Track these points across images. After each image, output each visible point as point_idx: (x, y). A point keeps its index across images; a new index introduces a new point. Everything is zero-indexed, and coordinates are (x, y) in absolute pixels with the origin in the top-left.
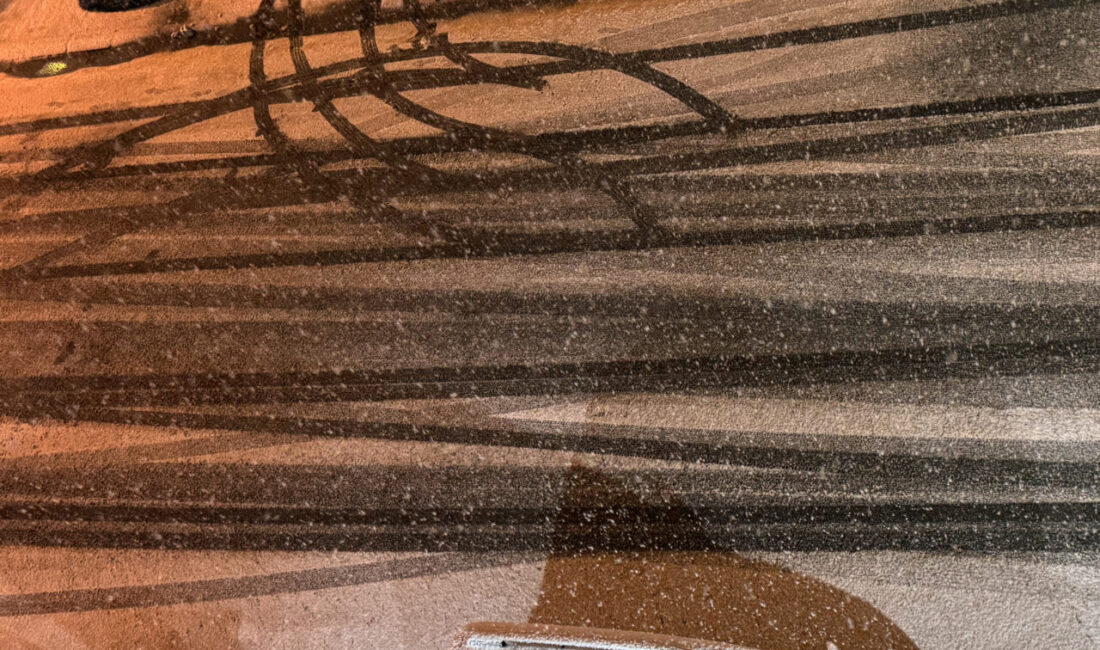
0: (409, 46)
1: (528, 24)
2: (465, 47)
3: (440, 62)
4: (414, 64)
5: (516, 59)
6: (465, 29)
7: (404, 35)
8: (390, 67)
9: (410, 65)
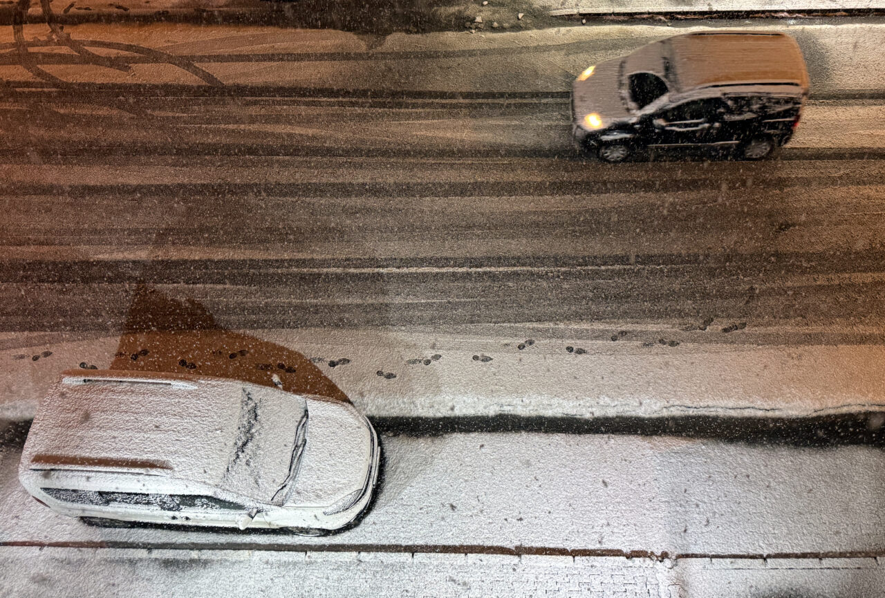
0: (45, 38)
1: (122, 33)
2: (82, 43)
3: (65, 50)
4: (48, 50)
5: (113, 52)
6: (82, 32)
7: (42, 31)
8: (31, 50)
9: (45, 50)
